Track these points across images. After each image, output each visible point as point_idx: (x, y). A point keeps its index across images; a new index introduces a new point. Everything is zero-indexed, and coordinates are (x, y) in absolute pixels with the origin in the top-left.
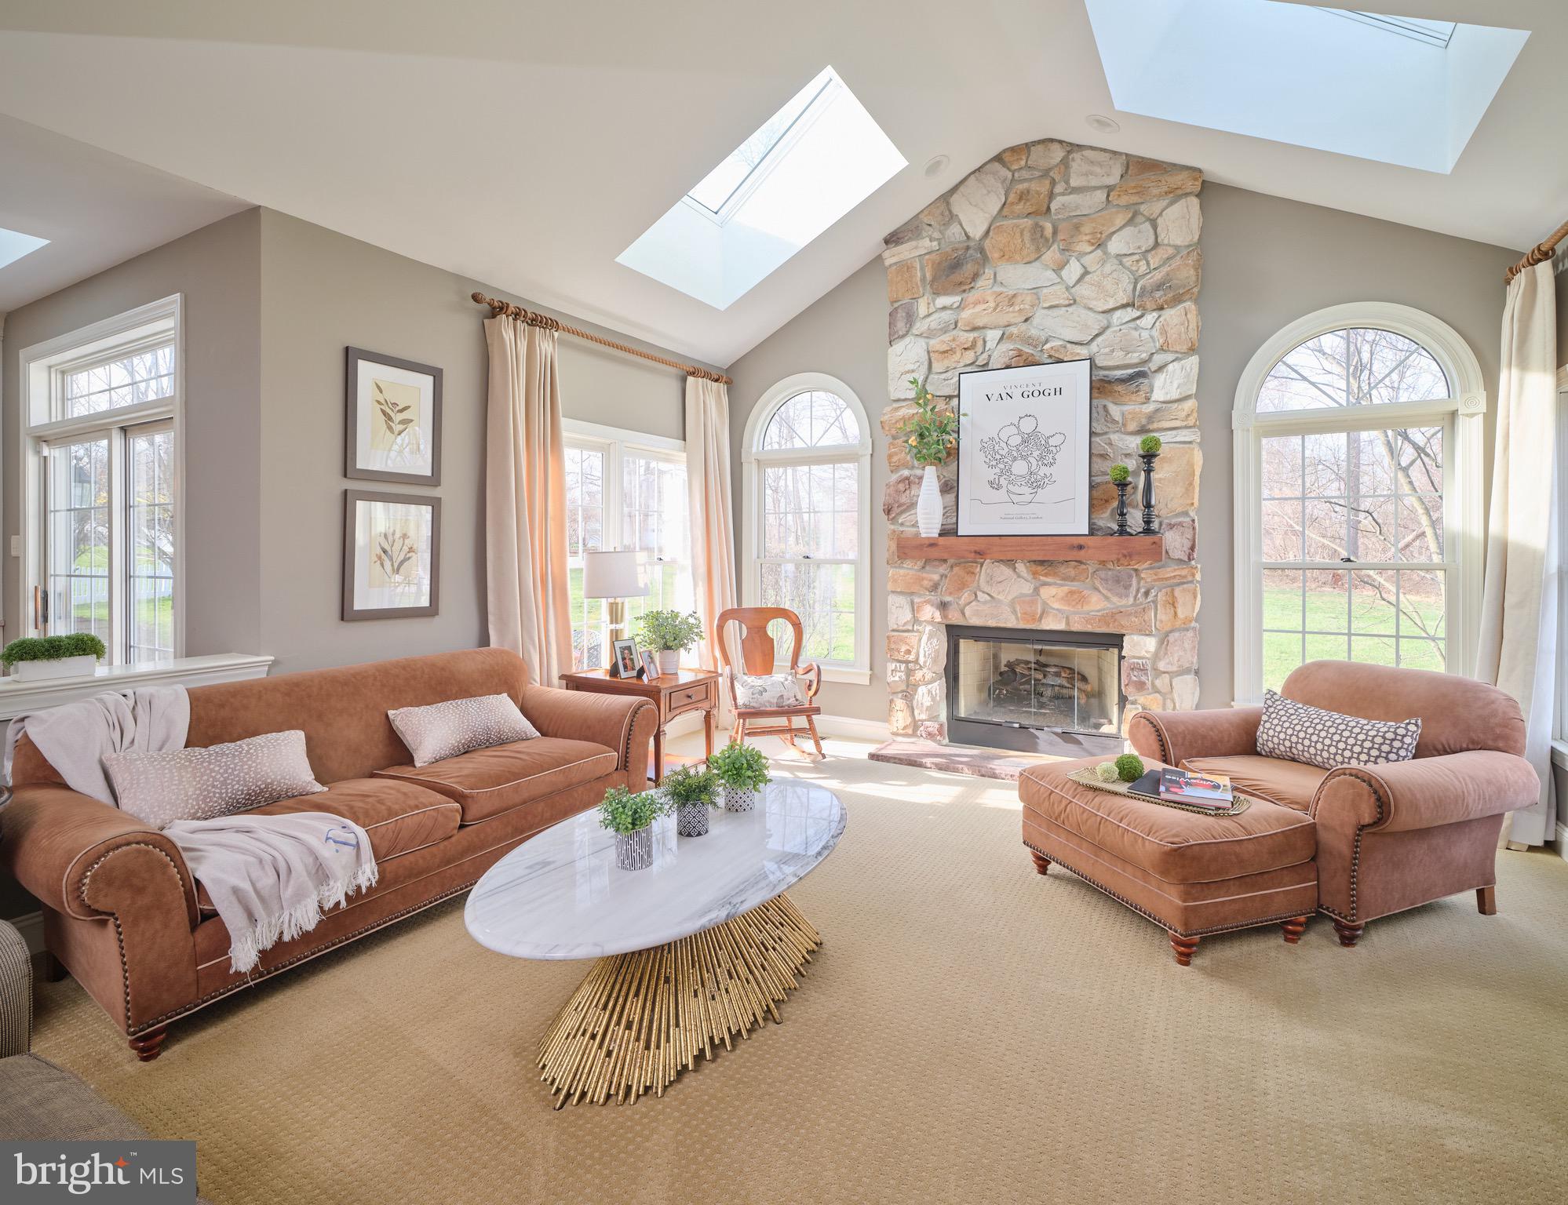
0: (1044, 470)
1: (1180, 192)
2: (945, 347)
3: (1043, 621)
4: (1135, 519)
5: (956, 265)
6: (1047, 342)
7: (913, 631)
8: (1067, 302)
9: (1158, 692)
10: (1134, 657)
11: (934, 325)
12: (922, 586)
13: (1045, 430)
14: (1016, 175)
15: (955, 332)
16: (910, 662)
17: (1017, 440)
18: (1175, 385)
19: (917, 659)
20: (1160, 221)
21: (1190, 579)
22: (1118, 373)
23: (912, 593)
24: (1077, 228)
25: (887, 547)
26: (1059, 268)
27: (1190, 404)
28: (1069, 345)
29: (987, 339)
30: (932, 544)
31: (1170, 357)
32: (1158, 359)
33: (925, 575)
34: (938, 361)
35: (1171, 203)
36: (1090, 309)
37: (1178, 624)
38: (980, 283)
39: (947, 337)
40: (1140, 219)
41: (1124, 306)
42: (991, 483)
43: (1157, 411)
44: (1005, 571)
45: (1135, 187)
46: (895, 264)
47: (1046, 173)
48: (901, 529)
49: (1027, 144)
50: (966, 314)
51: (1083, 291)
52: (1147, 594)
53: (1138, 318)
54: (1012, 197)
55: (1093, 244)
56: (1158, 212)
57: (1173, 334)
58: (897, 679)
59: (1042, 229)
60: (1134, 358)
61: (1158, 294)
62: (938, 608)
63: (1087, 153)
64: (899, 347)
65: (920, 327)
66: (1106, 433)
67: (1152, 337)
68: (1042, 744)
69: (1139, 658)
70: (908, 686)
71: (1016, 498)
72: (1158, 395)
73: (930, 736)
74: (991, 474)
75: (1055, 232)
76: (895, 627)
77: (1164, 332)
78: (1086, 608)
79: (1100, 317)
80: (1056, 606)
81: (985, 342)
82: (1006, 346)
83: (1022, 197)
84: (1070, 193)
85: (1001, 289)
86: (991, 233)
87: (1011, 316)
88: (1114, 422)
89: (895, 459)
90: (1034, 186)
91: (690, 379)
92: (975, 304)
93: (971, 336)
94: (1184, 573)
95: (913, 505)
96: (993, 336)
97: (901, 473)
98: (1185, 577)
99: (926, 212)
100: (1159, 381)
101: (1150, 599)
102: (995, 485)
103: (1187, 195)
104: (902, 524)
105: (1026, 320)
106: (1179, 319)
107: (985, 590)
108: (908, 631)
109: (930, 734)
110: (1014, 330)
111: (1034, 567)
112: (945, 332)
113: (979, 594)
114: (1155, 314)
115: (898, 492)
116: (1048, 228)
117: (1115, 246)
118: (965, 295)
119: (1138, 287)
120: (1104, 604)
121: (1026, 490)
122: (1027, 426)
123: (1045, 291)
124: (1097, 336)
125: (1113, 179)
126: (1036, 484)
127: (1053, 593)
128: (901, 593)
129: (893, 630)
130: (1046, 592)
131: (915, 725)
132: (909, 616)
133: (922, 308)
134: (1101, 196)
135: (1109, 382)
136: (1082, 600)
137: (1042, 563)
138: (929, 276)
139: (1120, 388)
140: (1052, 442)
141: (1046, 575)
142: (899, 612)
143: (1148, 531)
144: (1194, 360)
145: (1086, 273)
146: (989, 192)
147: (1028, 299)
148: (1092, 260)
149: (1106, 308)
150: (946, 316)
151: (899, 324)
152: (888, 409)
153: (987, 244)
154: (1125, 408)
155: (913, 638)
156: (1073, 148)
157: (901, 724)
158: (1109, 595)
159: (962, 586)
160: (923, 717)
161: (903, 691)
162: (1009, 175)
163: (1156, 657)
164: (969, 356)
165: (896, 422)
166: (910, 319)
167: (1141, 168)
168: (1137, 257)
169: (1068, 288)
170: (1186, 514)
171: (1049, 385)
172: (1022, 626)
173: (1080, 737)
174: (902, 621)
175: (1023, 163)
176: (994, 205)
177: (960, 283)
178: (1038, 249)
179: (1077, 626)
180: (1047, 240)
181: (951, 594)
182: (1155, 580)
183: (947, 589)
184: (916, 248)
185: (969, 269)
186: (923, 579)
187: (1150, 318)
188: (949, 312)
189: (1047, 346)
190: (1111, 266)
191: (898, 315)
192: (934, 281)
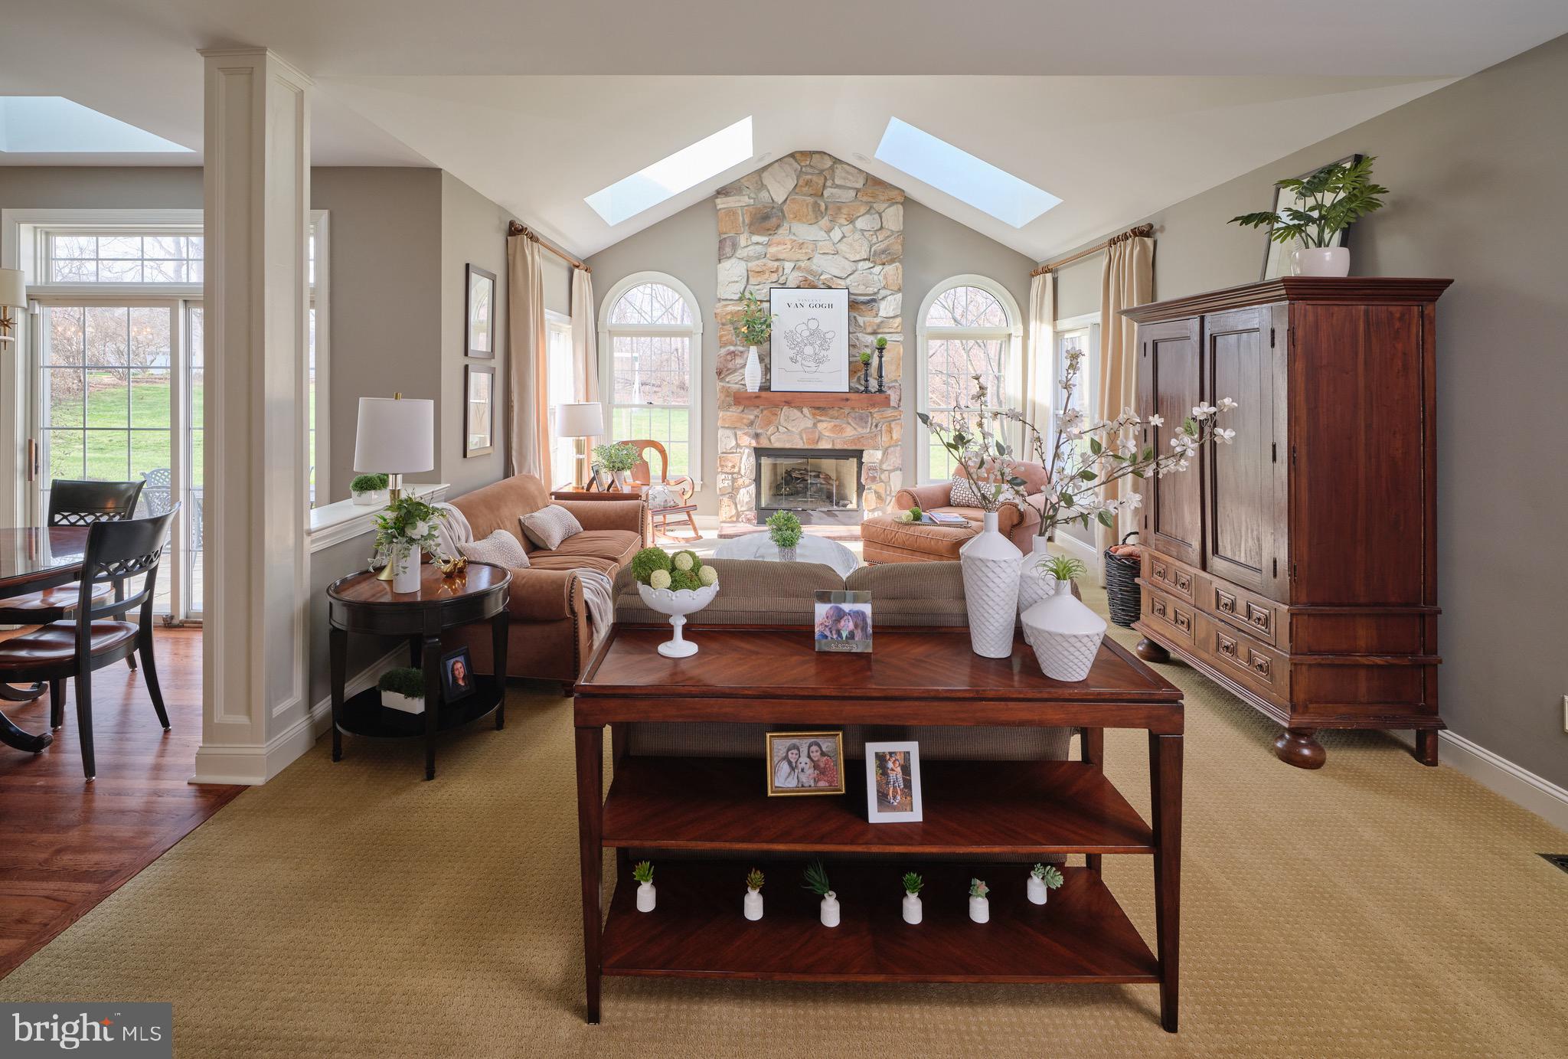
0: (823, 353)
1: (894, 201)
2: (758, 269)
3: (819, 443)
4: (873, 384)
5: (766, 217)
6: (821, 274)
7: (736, 453)
8: (833, 252)
9: (882, 482)
10: (871, 463)
11: (751, 254)
12: (742, 423)
13: (823, 328)
14: (804, 169)
15: (764, 260)
16: (735, 474)
17: (806, 333)
18: (892, 308)
19: (740, 471)
20: (883, 214)
21: (899, 417)
22: (862, 298)
23: (736, 428)
24: (839, 209)
25: (716, 398)
26: (829, 231)
27: (898, 320)
28: (834, 278)
29: (785, 267)
30: (751, 397)
31: (889, 292)
32: (883, 293)
33: (744, 416)
34: (753, 277)
35: (889, 206)
36: (846, 258)
37: (893, 443)
38: (780, 231)
39: (760, 262)
40: (873, 211)
41: (864, 260)
42: (791, 359)
43: (882, 322)
44: (796, 413)
45: (872, 193)
46: (725, 208)
47: (821, 172)
48: (732, 386)
49: (810, 152)
50: (773, 250)
51: (842, 247)
52: (876, 426)
53: (871, 268)
54: (801, 182)
55: (848, 221)
56: (883, 209)
57: (890, 282)
58: (726, 485)
59: (819, 206)
60: (870, 290)
61: (883, 256)
62: (753, 438)
63: (845, 166)
64: (727, 264)
65: (740, 253)
66: (855, 333)
67: (879, 280)
68: (814, 519)
69: (874, 463)
70: (733, 490)
71: (807, 369)
72: (882, 313)
73: (749, 521)
74: (791, 353)
75: (826, 209)
76: (724, 450)
77: (885, 278)
78: (844, 436)
79: (851, 264)
80: (827, 434)
81: (783, 269)
82: (797, 274)
83: (808, 183)
84: (835, 188)
85: (793, 238)
86: (788, 201)
87: (800, 255)
88: (860, 327)
89: (724, 339)
90: (815, 178)
92: (779, 244)
93: (776, 264)
94: (896, 414)
95: (737, 370)
96: (789, 266)
97: (729, 348)
98: (896, 416)
99: (745, 179)
100: (883, 305)
101: (879, 429)
102: (794, 360)
103: (897, 203)
104: (728, 382)
105: (809, 259)
106: (893, 270)
107: (784, 425)
108: (733, 453)
110: (803, 265)
111: (814, 411)
112: (758, 259)
113: (780, 427)
114: (881, 267)
115: (726, 360)
116: (823, 206)
117: (860, 223)
118: (770, 237)
119: (873, 250)
120: (854, 432)
121: (813, 364)
122: (813, 325)
123: (820, 243)
124: (850, 275)
125: (860, 185)
126: (819, 362)
127: (825, 426)
128: (728, 428)
129: (723, 453)
130: (821, 426)
131: (738, 515)
132: (734, 443)
133: (743, 240)
134: (852, 193)
135: (857, 303)
136: (842, 430)
137: (818, 408)
138: (747, 221)
139: (863, 308)
140: (827, 336)
141: (821, 415)
142: (726, 440)
143: (880, 391)
144: (900, 295)
145: (844, 237)
146: (787, 176)
147: (811, 246)
148: (848, 229)
149: (854, 259)
150: (758, 248)
151: (725, 249)
152: (720, 305)
153: (785, 208)
154: (865, 319)
155: (735, 457)
156: (837, 161)
157: (728, 515)
158: (857, 427)
159: (769, 423)
160: (744, 509)
161: (730, 494)
162: (799, 169)
163: (882, 462)
164: (774, 277)
165: (727, 314)
166: (733, 247)
167: (875, 183)
168: (871, 233)
169: (834, 244)
170: (896, 381)
171: (826, 302)
172: (806, 447)
173: (836, 513)
175: (808, 163)
176: (791, 184)
177: (768, 230)
178: (816, 218)
179: (838, 447)
180: (822, 213)
181: (762, 428)
182: (881, 418)
183: (759, 424)
184: (740, 201)
185: (774, 221)
186: (744, 418)
187: (878, 269)
188: (761, 246)
189: (822, 277)
190: (857, 236)
191: (727, 243)
192: (751, 225)
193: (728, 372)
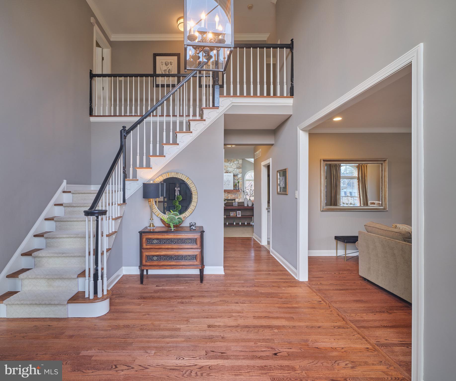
0: (229, 183)
3: (228, 198)
4: (237, 188)
8: (231, 167)
13: (229, 179)
17: (226, 180)
20: (239, 161)
22: (235, 174)
26: (230, 164)
27: (241, 178)
28: (231, 171)
32: (239, 174)
37: (240, 198)
40: (237, 160)
52: (238, 195)
57: (240, 172)
60: (237, 173)
61: (239, 168)
66: (234, 180)
72: (239, 177)
82: (225, 171)
94: (241, 193)
100: (239, 176)
105: (227, 168)
106: (240, 170)
116: (229, 160)
117: (235, 162)
119: (237, 167)
120: (234, 196)
121: (227, 185)
122: (227, 179)
123: (229, 166)
124: (233, 171)
126: (228, 185)
130: (229, 195)
136: (232, 196)
137: (228, 192)
139: (236, 176)
140: (230, 181)
143: (238, 189)
144: (242, 174)
145: (232, 165)
147: (227, 166)
148: (233, 163)
149: (234, 168)
154: (236, 178)
168: (237, 164)
170: (241, 188)
171: (230, 175)
178: (228, 162)
179: (231, 198)
187: (238, 170)
189: (229, 171)
190: (235, 164)
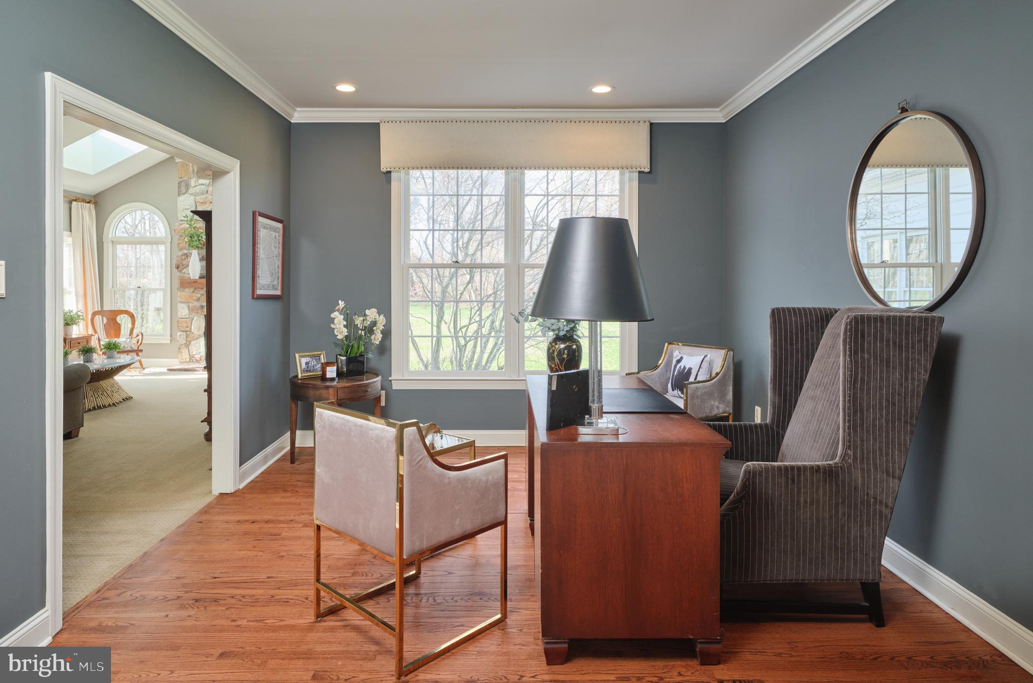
2: (203, 201)
7: (189, 318)
11: (197, 191)
12: (193, 299)
15: (207, 195)
16: (188, 331)
19: (191, 330)
23: (188, 303)
25: (177, 283)
30: (195, 282)
33: (194, 295)
34: (200, 206)
39: (203, 197)
46: (181, 163)
48: (183, 275)
50: (211, 189)
58: (182, 339)
64: (182, 198)
65: (191, 191)
70: (187, 341)
76: (181, 317)
89: (181, 245)
91: (74, 203)
95: (188, 266)
97: (183, 252)
104: (184, 273)
108: (186, 318)
109: (196, 360)
112: (203, 194)
115: (182, 259)
128: (184, 303)
129: (180, 318)
131: (190, 358)
132: (187, 312)
133: (193, 182)
138: (195, 170)
142: (183, 311)
150: (203, 187)
151: (183, 187)
152: (177, 224)
157: (184, 359)
160: (195, 354)
161: (184, 344)
165: (180, 230)
166: (188, 186)
174: (183, 314)
183: (204, 300)
186: (193, 296)
188: (204, 186)
191: (182, 185)
192: (198, 172)
193: (183, 267)
